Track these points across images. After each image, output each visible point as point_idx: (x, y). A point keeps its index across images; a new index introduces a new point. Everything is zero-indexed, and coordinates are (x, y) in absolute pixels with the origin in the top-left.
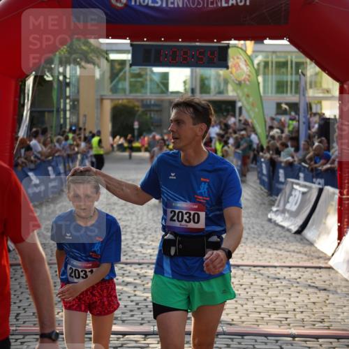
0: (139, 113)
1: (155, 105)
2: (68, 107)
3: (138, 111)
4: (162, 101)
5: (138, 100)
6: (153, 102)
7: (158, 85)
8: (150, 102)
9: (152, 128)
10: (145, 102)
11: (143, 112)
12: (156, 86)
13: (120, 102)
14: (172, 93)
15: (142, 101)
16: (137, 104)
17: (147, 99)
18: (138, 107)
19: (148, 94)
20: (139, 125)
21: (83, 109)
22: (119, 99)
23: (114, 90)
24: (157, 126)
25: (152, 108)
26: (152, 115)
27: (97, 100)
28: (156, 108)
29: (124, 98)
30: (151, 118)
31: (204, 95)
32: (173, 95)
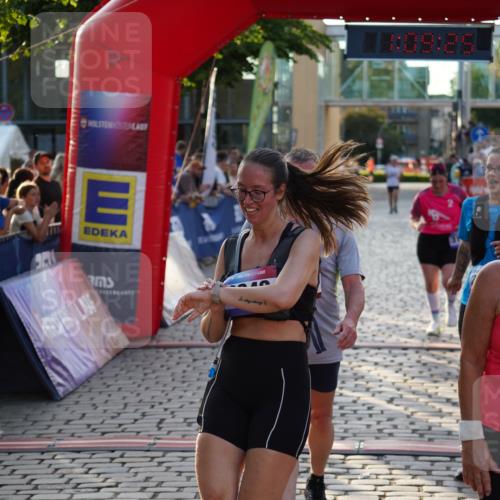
0: (385, 126)
1: (408, 115)
2: (275, 118)
3: (382, 123)
4: (419, 109)
5: (383, 108)
6: (405, 111)
7: (412, 85)
8: (402, 110)
9: (403, 148)
10: (393, 111)
11: (390, 125)
12: (409, 87)
13: (357, 110)
14: (431, 97)
15: (389, 109)
16: (381, 112)
17: (396, 107)
18: (383, 117)
19: (396, 99)
20: (385, 144)
21: (297, 120)
22: (355, 107)
23: (348, 93)
24: (411, 145)
25: (403, 119)
26: (404, 130)
27: (320, 107)
28: (409, 120)
29: (362, 105)
30: (402, 133)
31: (478, 100)
32: (435, 100)
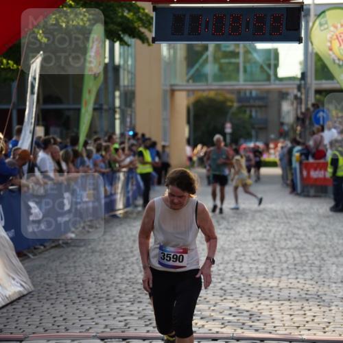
0: (234, 110)
1: (258, 98)
2: (117, 103)
3: (231, 107)
4: (268, 92)
5: (231, 92)
6: (254, 94)
7: (262, 67)
8: (251, 93)
9: (253, 133)
10: (242, 95)
11: (239, 108)
12: (258, 70)
13: (205, 94)
14: (282, 79)
15: (239, 92)
16: (229, 96)
17: (245, 90)
18: (232, 101)
19: (241, 82)
20: (233, 128)
21: (140, 104)
22: (204, 90)
24: (261, 129)
25: (252, 102)
26: (254, 114)
27: (165, 91)
28: (258, 103)
29: (211, 88)
30: (251, 116)
32: (285, 82)
